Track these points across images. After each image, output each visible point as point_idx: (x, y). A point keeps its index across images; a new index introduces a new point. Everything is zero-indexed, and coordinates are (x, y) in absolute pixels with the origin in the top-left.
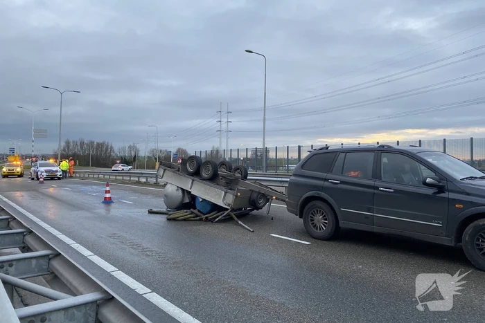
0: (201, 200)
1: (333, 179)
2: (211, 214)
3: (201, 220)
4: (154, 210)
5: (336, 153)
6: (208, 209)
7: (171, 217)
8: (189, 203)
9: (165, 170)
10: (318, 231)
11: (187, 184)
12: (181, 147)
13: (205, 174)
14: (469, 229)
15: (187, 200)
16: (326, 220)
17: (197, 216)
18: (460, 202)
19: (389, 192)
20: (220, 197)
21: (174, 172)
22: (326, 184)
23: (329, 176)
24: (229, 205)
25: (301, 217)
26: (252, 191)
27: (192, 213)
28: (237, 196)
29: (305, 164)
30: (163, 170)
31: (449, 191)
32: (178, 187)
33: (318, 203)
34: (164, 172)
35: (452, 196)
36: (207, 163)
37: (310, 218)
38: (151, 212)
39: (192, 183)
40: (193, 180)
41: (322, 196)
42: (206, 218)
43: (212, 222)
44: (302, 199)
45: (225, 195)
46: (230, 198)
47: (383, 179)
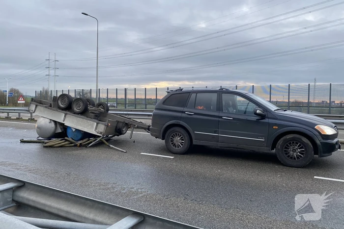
0: (74, 130)
1: (188, 111)
2: (84, 141)
3: (76, 146)
4: (25, 139)
5: (189, 93)
6: (80, 136)
7: (47, 145)
8: (62, 132)
9: (36, 106)
10: (177, 148)
11: (60, 117)
12: (14, 88)
13: (76, 109)
14: (280, 142)
15: (59, 130)
16: (183, 140)
17: (72, 143)
18: (276, 125)
19: (229, 119)
20: (92, 127)
21: (46, 107)
22: (183, 115)
23: (185, 109)
24: (101, 133)
25: (163, 139)
26: (118, 122)
27: (66, 140)
28: (107, 126)
29: (166, 101)
30: (35, 106)
31: (268, 118)
32: (51, 120)
33: (177, 129)
34: (36, 108)
35: (271, 121)
36: (77, 100)
37: (170, 140)
38: (22, 142)
39: (65, 116)
40: (66, 114)
41: (181, 124)
42: (81, 144)
43: (86, 147)
44: (165, 126)
45: (97, 126)
46: (102, 128)
47: (224, 111)
